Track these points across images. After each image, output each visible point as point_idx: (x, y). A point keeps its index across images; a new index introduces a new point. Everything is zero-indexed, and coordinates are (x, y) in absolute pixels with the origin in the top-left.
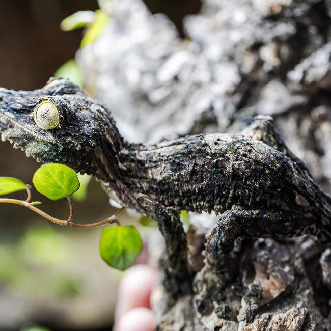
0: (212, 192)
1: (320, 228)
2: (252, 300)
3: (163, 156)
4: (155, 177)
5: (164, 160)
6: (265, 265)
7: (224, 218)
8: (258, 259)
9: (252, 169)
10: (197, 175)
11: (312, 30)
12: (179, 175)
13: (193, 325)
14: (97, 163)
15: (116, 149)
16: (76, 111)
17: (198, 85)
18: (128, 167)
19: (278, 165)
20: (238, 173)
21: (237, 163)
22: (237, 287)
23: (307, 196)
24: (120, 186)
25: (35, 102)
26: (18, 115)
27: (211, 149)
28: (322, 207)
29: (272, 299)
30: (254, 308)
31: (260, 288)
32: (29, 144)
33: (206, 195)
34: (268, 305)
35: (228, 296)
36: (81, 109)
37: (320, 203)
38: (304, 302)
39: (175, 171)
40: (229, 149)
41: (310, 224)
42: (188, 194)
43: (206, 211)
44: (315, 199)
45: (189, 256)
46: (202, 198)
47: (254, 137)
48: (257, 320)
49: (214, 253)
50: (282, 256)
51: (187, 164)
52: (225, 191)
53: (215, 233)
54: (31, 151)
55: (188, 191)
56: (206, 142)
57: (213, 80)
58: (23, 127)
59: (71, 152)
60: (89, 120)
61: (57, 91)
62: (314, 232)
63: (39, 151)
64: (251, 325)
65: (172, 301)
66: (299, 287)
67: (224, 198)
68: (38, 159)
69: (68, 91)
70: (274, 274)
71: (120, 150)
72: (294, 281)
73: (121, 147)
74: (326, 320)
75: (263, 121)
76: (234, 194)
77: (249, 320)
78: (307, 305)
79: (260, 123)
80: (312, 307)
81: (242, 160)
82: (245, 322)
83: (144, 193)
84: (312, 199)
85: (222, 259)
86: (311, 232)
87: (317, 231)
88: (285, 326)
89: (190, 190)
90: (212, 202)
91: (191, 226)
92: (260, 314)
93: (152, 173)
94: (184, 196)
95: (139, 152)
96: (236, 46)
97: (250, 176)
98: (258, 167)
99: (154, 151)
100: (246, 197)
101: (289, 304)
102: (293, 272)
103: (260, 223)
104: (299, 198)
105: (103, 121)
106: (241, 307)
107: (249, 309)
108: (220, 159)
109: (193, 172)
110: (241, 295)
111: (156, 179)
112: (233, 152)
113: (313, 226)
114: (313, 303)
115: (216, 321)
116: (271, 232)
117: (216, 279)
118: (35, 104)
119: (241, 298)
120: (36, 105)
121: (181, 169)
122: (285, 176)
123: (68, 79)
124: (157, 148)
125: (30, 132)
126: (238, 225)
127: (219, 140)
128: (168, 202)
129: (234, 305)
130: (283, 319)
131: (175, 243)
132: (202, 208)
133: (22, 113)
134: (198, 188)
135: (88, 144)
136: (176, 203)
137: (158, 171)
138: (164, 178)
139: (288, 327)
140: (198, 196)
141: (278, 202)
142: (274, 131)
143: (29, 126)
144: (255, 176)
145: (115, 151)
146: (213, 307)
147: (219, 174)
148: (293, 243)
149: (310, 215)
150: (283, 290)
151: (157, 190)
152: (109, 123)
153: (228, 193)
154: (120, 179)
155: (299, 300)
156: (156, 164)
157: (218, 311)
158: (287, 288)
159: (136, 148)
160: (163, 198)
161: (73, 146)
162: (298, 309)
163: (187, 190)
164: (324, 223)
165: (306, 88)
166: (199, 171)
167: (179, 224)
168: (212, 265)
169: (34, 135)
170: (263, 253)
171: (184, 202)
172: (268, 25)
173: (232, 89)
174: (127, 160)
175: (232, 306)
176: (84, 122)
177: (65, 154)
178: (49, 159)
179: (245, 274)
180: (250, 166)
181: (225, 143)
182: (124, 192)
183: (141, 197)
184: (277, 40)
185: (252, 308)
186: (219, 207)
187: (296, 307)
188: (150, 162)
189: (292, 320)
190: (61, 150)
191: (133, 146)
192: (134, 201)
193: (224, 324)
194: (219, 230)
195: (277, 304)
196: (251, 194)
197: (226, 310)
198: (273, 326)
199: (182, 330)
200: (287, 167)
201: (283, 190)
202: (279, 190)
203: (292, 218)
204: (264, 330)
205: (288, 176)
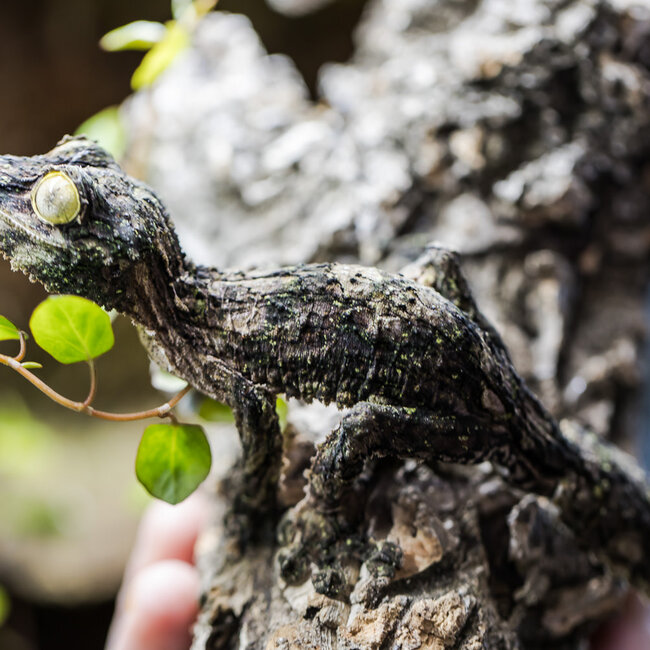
0: (337, 367)
1: (517, 455)
2: (381, 569)
3: (255, 294)
4: (237, 330)
5: (256, 299)
6: (411, 512)
7: (356, 414)
8: (400, 500)
9: (413, 333)
10: (313, 332)
11: (549, 117)
12: (280, 330)
13: (268, 600)
14: (137, 293)
15: (172, 271)
16: (108, 195)
17: (333, 184)
18: (192, 305)
19: (458, 333)
20: (387, 338)
21: (386, 320)
22: (357, 542)
23: (501, 393)
24: (175, 340)
25: (35, 175)
27: (343, 290)
28: (525, 417)
29: (416, 572)
30: (382, 582)
31: (398, 550)
32: (19, 249)
33: (325, 370)
34: (408, 582)
35: (339, 556)
36: (116, 194)
37: (522, 409)
38: (471, 587)
39: (274, 321)
40: (375, 293)
41: (500, 445)
42: (292, 365)
43: (321, 400)
44: (515, 401)
45: (283, 477)
46: (316, 376)
47: (422, 280)
48: (386, 605)
49: (325, 476)
50: (443, 501)
51: (296, 311)
52: (359, 367)
53: (332, 440)
54: (20, 261)
55: (294, 360)
56: (336, 276)
57: (361, 178)
58: (9, 217)
59: (94, 268)
60: (131, 213)
61: (74, 160)
62: (504, 460)
63: (34, 262)
64: (374, 612)
65: (236, 554)
66: (465, 559)
67: (356, 380)
68: (31, 276)
69: (95, 162)
70: (426, 529)
71: (179, 275)
72: (458, 548)
73: (181, 269)
74: (505, 624)
75: (442, 252)
76: (375, 375)
77: (371, 603)
78: (476, 592)
79: (437, 255)
80: (483, 596)
81: (396, 315)
82: (363, 606)
83: (215, 355)
84: (510, 400)
85: (338, 488)
86: (500, 458)
87: (510, 458)
88: (433, 623)
89: (297, 357)
90: (334, 385)
91: (289, 426)
92: (392, 596)
93: (232, 321)
94: (285, 368)
95: (212, 282)
96: (410, 124)
97: (408, 345)
98: (424, 331)
99: (240, 283)
100: (396, 382)
101: (444, 586)
102: (458, 532)
103: (416, 431)
104: (489, 397)
105: (154, 218)
106: (359, 579)
107: (373, 584)
108: (358, 309)
109: (307, 327)
110: (363, 558)
111: (239, 334)
112: (382, 300)
113: (505, 449)
114: (487, 591)
115: (312, 597)
116: (433, 450)
117: (322, 524)
118: (35, 177)
119: (360, 563)
120: (35, 181)
121: (285, 319)
122: (469, 352)
123: (96, 142)
124: (245, 279)
125: (21, 226)
126: (378, 429)
127: (358, 275)
128: (257, 376)
129: (348, 574)
130: (431, 610)
131: (263, 451)
132: (314, 393)
133: (9, 191)
134: (312, 357)
135: (127, 257)
136: (270, 380)
137: (244, 319)
138: (253, 332)
139: (439, 625)
140: (310, 372)
141: (451, 398)
142: (458, 274)
143: (21, 215)
144: (417, 346)
145: (171, 275)
146: (309, 572)
147: (353, 335)
148: (464, 481)
149: (502, 429)
150: (438, 559)
151: (238, 352)
152: (164, 224)
153: (365, 372)
154: (175, 327)
155: (463, 582)
156: (241, 306)
157: (318, 580)
158: (444, 558)
159: (207, 275)
160: (248, 369)
161: (98, 258)
162: (460, 596)
163: (291, 359)
164: (525, 446)
165: (523, 216)
166: (317, 327)
167: (274, 417)
168: (318, 497)
169: (29, 231)
170: (410, 489)
171: (284, 378)
172: (473, 95)
173: (395, 198)
174: (191, 293)
175: (343, 575)
176: (121, 216)
177: (82, 271)
178: (52, 278)
179: (373, 522)
180: (410, 327)
181: (369, 282)
182: (180, 351)
183: (211, 363)
184: (485, 125)
185: (378, 583)
186: (345, 396)
187: (456, 592)
188: (231, 301)
189: (448, 614)
190: (75, 261)
191: (203, 270)
192: (198, 370)
193: (325, 604)
194: (344, 436)
195: (424, 583)
196: (406, 377)
197: (332, 579)
198: (412, 619)
199: (247, 607)
201: (463, 378)
202: (455, 377)
203: (472, 430)
204: (396, 624)
205: (473, 354)
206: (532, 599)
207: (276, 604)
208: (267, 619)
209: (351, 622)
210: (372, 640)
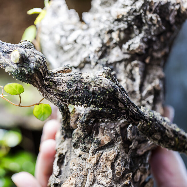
0: (83, 98)
1: (128, 117)
2: (96, 145)
3: (64, 81)
6: (103, 130)
8: (101, 127)
9: (101, 91)
10: (77, 91)
12: (70, 90)
13: (71, 151)
14: (35, 80)
15: (44, 75)
16: (29, 57)
18: (49, 83)
19: (112, 90)
20: (95, 92)
21: (95, 88)
22: (90, 138)
23: (124, 103)
24: (44, 91)
25: (13, 50)
26: (4, 54)
27: (84, 80)
28: (130, 108)
29: (104, 145)
30: (96, 148)
31: (100, 140)
32: (7, 67)
33: (81, 99)
34: (103, 147)
35: (86, 142)
36: (31, 56)
37: (129, 106)
38: (118, 147)
39: (69, 88)
40: (92, 81)
41: (124, 115)
42: (73, 98)
43: (80, 106)
45: (71, 122)
46: (79, 100)
48: (97, 154)
49: (81, 124)
50: (111, 126)
51: (74, 85)
52: (88, 99)
53: (82, 116)
54: (7, 70)
55: (73, 97)
56: (83, 77)
58: (5, 60)
59: (23, 74)
60: (34, 62)
61: (23, 46)
62: (125, 118)
63: (10, 71)
64: (94, 155)
65: (63, 139)
66: (116, 140)
67: (88, 101)
68: (10, 74)
69: (28, 47)
70: (106, 134)
71: (46, 76)
72: (115, 138)
73: (46, 74)
74: (127, 155)
76: (92, 100)
77: (94, 153)
80: (121, 149)
81: (97, 86)
82: (92, 154)
83: (54, 95)
84: (126, 104)
85: (85, 126)
86: (124, 117)
87: (127, 117)
88: (108, 157)
90: (83, 102)
91: (74, 109)
92: (99, 151)
93: (59, 87)
94: (71, 99)
95: (54, 77)
97: (100, 94)
98: (104, 90)
99: (61, 78)
100: (97, 102)
101: (111, 147)
102: (115, 133)
103: (102, 114)
104: (120, 104)
105: (40, 63)
106: (91, 147)
107: (94, 148)
108: (88, 85)
109: (76, 89)
111: (60, 90)
112: (94, 83)
113: (125, 115)
114: (122, 147)
115: (80, 152)
117: (82, 134)
119: (91, 143)
121: (71, 87)
125: (8, 62)
126: (92, 114)
127: (88, 76)
128: (64, 100)
130: (108, 154)
132: (78, 104)
133: (6, 53)
134: (78, 96)
135: (31, 72)
136: (67, 101)
137: (61, 87)
138: (63, 90)
139: (110, 158)
140: (77, 99)
141: (111, 105)
143: (8, 59)
144: (102, 94)
145: (43, 76)
146: (79, 146)
147: (87, 91)
149: (124, 111)
150: (110, 141)
151: (60, 94)
152: (43, 64)
153: (90, 100)
154: (44, 87)
155: (116, 146)
156: (61, 84)
157: (81, 148)
160: (62, 98)
161: (25, 72)
162: (115, 150)
164: (130, 115)
166: (78, 89)
168: (81, 128)
169: (9, 64)
170: (103, 124)
171: (71, 101)
173: (98, 50)
174: (48, 80)
175: (87, 146)
176: (31, 62)
177: (21, 74)
178: (14, 75)
179: (94, 132)
180: (100, 89)
181: (91, 78)
182: (45, 93)
183: (52, 97)
186: (85, 105)
188: (58, 82)
189: (112, 155)
190: (19, 72)
191: (52, 74)
192: (49, 98)
193: (83, 154)
194: (84, 115)
195: (106, 147)
196: (100, 101)
197: (84, 148)
198: (103, 157)
199: (66, 153)
200: (116, 91)
201: (114, 101)
202: (112, 100)
203: (116, 112)
204: (99, 158)
205: (116, 95)
206: (133, 148)
207: (72, 153)
208: (70, 156)
209: (89, 158)
210: (94, 163)
